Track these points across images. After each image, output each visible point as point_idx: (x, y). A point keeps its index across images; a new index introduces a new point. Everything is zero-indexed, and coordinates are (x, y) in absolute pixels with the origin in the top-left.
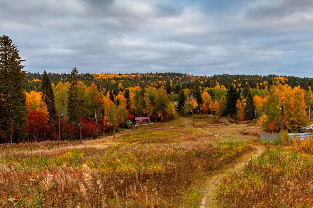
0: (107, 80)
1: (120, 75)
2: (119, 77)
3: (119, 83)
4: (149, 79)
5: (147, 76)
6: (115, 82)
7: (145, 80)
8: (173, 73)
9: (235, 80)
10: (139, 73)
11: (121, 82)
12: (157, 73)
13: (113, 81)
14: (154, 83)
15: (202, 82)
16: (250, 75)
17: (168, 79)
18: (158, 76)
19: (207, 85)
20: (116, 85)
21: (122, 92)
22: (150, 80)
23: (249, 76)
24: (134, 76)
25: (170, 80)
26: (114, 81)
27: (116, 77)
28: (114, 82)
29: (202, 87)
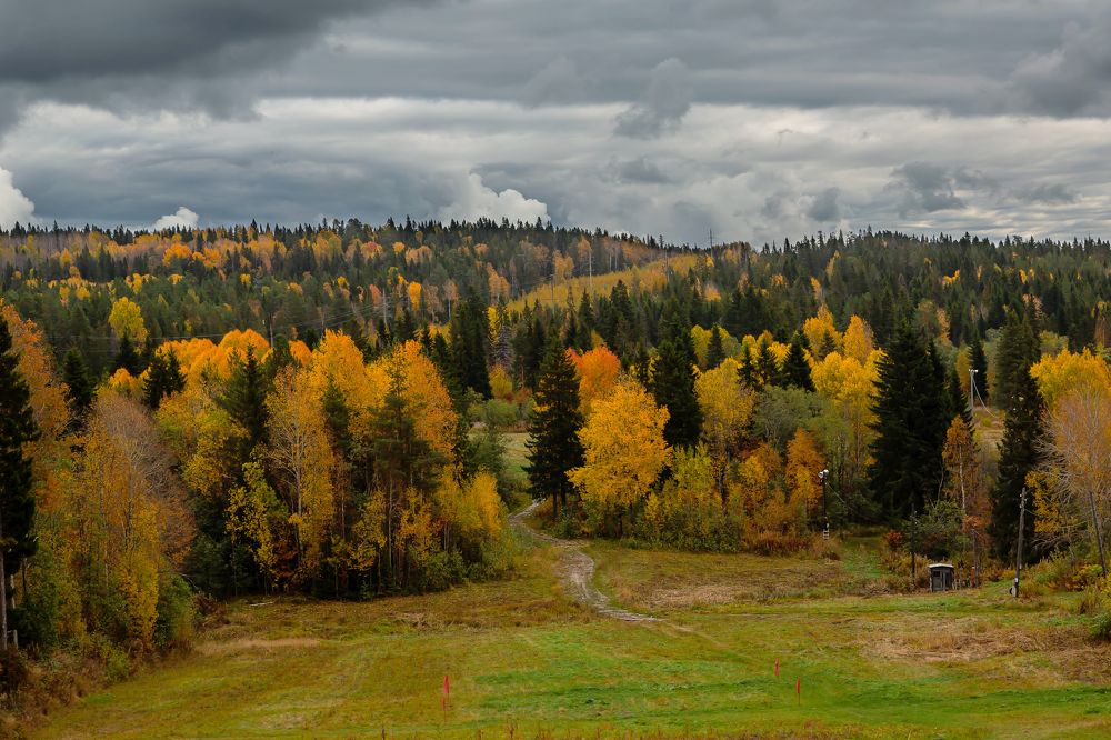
0: (26, 276)
1: (123, 238)
2: (114, 250)
3: (118, 296)
4: (334, 266)
5: (320, 247)
6: (81, 288)
7: (307, 275)
8: (513, 222)
9: (948, 280)
10: (261, 225)
11: (130, 295)
12: (391, 222)
13: (71, 281)
14: (368, 294)
15: (712, 294)
16: (1055, 241)
17: (471, 271)
18: (398, 246)
19: (748, 315)
20: (97, 311)
21: (134, 372)
22: (341, 280)
23: (1047, 248)
24: (232, 247)
25: (484, 274)
26: (75, 281)
27: (94, 254)
28: (82, 293)
29: (709, 333)
